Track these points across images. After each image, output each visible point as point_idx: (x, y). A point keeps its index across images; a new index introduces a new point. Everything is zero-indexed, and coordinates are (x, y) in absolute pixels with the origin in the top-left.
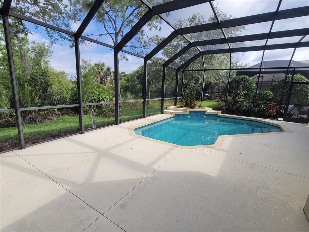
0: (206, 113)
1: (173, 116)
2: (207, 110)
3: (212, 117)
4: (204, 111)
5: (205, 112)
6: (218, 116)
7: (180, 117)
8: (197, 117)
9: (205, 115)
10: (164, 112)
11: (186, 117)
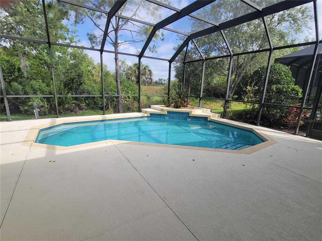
0: (190, 115)
1: (147, 116)
2: (191, 112)
3: (199, 121)
4: (187, 112)
5: (189, 113)
6: (209, 120)
7: (155, 117)
8: (178, 119)
9: (190, 117)
10: (142, 111)
11: (163, 118)
